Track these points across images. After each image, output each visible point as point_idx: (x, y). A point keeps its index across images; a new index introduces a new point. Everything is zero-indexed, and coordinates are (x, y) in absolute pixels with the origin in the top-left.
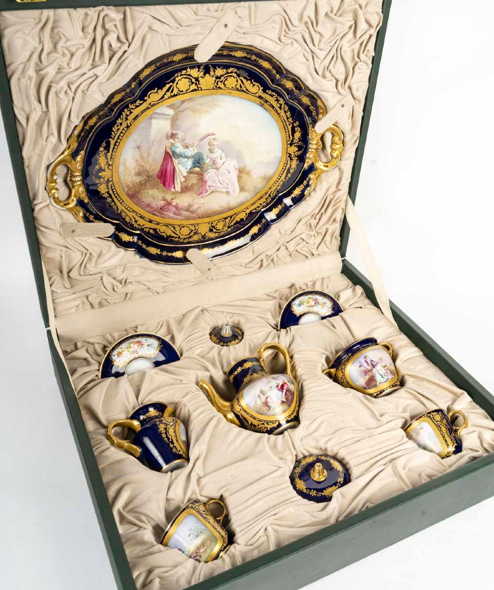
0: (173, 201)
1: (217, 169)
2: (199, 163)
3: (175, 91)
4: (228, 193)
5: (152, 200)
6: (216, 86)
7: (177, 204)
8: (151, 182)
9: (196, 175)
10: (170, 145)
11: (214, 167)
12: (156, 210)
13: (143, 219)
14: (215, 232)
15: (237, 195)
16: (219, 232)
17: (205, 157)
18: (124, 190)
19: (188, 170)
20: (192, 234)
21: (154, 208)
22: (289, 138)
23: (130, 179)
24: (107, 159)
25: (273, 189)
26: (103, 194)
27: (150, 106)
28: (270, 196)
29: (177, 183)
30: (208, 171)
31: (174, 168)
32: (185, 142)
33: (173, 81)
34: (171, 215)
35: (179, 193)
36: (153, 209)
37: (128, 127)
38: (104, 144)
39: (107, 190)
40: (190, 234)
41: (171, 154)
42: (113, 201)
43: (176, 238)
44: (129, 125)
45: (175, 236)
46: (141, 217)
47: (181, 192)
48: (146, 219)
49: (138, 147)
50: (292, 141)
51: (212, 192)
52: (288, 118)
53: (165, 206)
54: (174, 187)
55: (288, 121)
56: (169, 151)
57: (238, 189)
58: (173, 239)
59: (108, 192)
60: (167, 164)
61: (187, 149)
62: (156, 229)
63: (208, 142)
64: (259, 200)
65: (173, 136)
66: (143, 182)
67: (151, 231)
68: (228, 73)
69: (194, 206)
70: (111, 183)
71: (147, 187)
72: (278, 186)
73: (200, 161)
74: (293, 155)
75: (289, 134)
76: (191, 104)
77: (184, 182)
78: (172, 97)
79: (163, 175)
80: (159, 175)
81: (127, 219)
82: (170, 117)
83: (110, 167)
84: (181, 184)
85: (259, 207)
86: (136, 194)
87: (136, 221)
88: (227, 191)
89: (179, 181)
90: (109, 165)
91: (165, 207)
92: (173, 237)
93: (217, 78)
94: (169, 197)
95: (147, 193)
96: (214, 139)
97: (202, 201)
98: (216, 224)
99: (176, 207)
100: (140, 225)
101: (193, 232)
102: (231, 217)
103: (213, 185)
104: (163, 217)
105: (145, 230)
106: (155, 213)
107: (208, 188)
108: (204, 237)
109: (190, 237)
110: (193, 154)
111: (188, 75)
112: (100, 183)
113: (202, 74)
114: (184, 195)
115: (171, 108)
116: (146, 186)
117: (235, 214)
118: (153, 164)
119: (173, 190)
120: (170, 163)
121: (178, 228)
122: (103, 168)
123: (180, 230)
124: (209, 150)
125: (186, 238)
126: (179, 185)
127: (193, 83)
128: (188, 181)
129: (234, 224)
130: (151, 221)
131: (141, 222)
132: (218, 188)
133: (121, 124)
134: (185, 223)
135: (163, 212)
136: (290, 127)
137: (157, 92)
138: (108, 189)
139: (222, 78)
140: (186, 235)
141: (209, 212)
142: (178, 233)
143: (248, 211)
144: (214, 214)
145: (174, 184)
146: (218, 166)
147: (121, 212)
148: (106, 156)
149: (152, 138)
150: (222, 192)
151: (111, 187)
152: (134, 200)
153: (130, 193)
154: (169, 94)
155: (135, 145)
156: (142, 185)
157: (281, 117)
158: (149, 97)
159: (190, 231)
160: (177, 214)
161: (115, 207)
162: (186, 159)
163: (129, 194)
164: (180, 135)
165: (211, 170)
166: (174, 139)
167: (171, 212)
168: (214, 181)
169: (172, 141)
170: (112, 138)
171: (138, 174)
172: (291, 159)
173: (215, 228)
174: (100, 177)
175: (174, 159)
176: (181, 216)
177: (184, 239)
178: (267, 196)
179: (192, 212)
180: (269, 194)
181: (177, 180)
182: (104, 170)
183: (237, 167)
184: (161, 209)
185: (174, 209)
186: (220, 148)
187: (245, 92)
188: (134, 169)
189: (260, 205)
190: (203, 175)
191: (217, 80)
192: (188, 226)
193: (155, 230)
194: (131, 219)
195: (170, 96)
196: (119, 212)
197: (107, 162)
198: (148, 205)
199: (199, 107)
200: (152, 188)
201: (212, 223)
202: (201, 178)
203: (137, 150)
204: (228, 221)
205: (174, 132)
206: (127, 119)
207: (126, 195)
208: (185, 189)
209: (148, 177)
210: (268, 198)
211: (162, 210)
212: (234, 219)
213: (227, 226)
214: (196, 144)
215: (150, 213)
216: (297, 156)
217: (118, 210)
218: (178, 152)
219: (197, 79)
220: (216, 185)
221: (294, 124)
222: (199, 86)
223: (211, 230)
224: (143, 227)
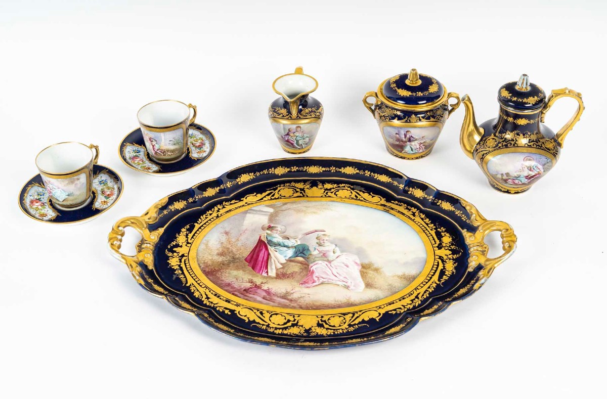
0: (262, 285)
1: (330, 262)
2: (303, 254)
3: (276, 196)
4: (347, 287)
5: (234, 280)
6: (326, 196)
7: (268, 289)
8: (236, 264)
9: (299, 264)
10: (266, 235)
11: (325, 259)
12: (239, 291)
13: (218, 297)
14: (327, 329)
15: (361, 291)
16: (334, 330)
17: (311, 249)
18: (200, 266)
19: (287, 258)
20: (289, 324)
21: (235, 288)
22: (435, 242)
23: (210, 258)
24: (187, 237)
25: (422, 291)
26: (173, 266)
27: (246, 205)
28: (417, 297)
29: (272, 269)
30: (317, 262)
31: (269, 254)
32: (285, 234)
33: (275, 190)
34: (259, 299)
35: (272, 278)
36: (234, 290)
37: (218, 217)
38: (188, 226)
39: (179, 264)
40: (285, 324)
41: (266, 242)
42: (183, 273)
43: (263, 325)
44: (219, 215)
45: (262, 322)
46: (215, 295)
47: (276, 278)
48: (222, 298)
49: (227, 233)
50: (440, 244)
51: (322, 283)
52: (427, 224)
53: (251, 288)
54: (267, 272)
55: (429, 227)
56: (264, 239)
57: (363, 285)
58: (258, 325)
59: (179, 266)
60: (260, 251)
61: (288, 240)
62: (235, 311)
63: (317, 236)
64: (400, 300)
65: (270, 228)
66: (226, 262)
67: (227, 312)
68: (339, 187)
69: (295, 294)
70: (184, 258)
71: (231, 268)
72: (429, 288)
73: (305, 252)
74: (445, 257)
75: (433, 237)
76: (294, 206)
77: (283, 268)
78: (271, 199)
79: (253, 259)
80: (249, 258)
81: (196, 294)
82: (269, 214)
83: (189, 245)
84: (277, 270)
85: (400, 308)
86: (214, 271)
87: (208, 298)
88: (345, 285)
89: (274, 267)
90: (188, 243)
91: (251, 290)
92: (259, 323)
93: (327, 189)
94: (258, 280)
95: (229, 273)
96: (324, 235)
97: (307, 291)
98: (329, 319)
99: (268, 292)
100: (212, 303)
101: (291, 323)
102: (354, 314)
103: (324, 276)
104: (246, 299)
105: (218, 309)
106: (236, 293)
107: (316, 279)
108: (307, 331)
109: (286, 328)
110: (295, 245)
111: (292, 186)
112: (172, 256)
113: (308, 186)
114: (279, 281)
115: (271, 207)
116: (229, 267)
117: (360, 311)
118: (242, 248)
119: (265, 275)
120: (264, 250)
121: (267, 315)
122: (180, 245)
123: (271, 316)
124: (317, 243)
125: (279, 329)
126: (274, 271)
127: (297, 192)
128: (286, 268)
129: (360, 323)
130: (228, 301)
131: (214, 300)
132: (329, 280)
133: (211, 214)
134: (278, 310)
135: (247, 294)
136: (433, 232)
137: (256, 195)
138: (181, 262)
139: (332, 190)
140: (279, 325)
141: (318, 304)
142: (267, 319)
143: (382, 311)
144: (325, 307)
145: (267, 268)
146: (330, 259)
147: (191, 285)
148: (187, 235)
149: (244, 228)
150: (338, 285)
151: (185, 261)
152: (211, 278)
153: (207, 270)
154: (269, 197)
155: (223, 231)
156: (224, 266)
157: (417, 222)
158: (246, 198)
159: (286, 321)
160: (268, 299)
161: (183, 280)
162: (285, 248)
163: (204, 271)
164: (280, 227)
165: (320, 262)
166: (271, 231)
167: (260, 296)
168: (325, 273)
169: (269, 232)
170: (198, 223)
171: (221, 254)
172: (443, 261)
173: (326, 324)
174: (174, 252)
175: (269, 247)
176: (273, 302)
177: (276, 329)
178: (413, 297)
179: (291, 301)
180: (415, 295)
181: (271, 265)
182: (181, 246)
183: (359, 262)
184: (245, 290)
185: (264, 294)
186: (332, 243)
187: (362, 201)
188: (218, 249)
189: (402, 307)
190: (308, 265)
191: (326, 191)
192: (283, 314)
193: (232, 311)
194: (201, 295)
195: (270, 199)
196: (188, 285)
197: (187, 240)
198: (229, 285)
199: (304, 209)
200: (237, 268)
201: (322, 317)
202: (305, 268)
203: (224, 235)
204: (348, 317)
205: (272, 225)
206: (218, 211)
207: (202, 270)
208: (282, 276)
209: (233, 258)
210: (414, 299)
211: (247, 292)
212: (358, 317)
213: (347, 324)
214: (300, 236)
215: (230, 292)
216: (453, 259)
217: (187, 283)
218: (276, 242)
219: (303, 190)
220: (328, 277)
221: (439, 230)
222: (304, 194)
223: (319, 325)
224: (216, 305)
